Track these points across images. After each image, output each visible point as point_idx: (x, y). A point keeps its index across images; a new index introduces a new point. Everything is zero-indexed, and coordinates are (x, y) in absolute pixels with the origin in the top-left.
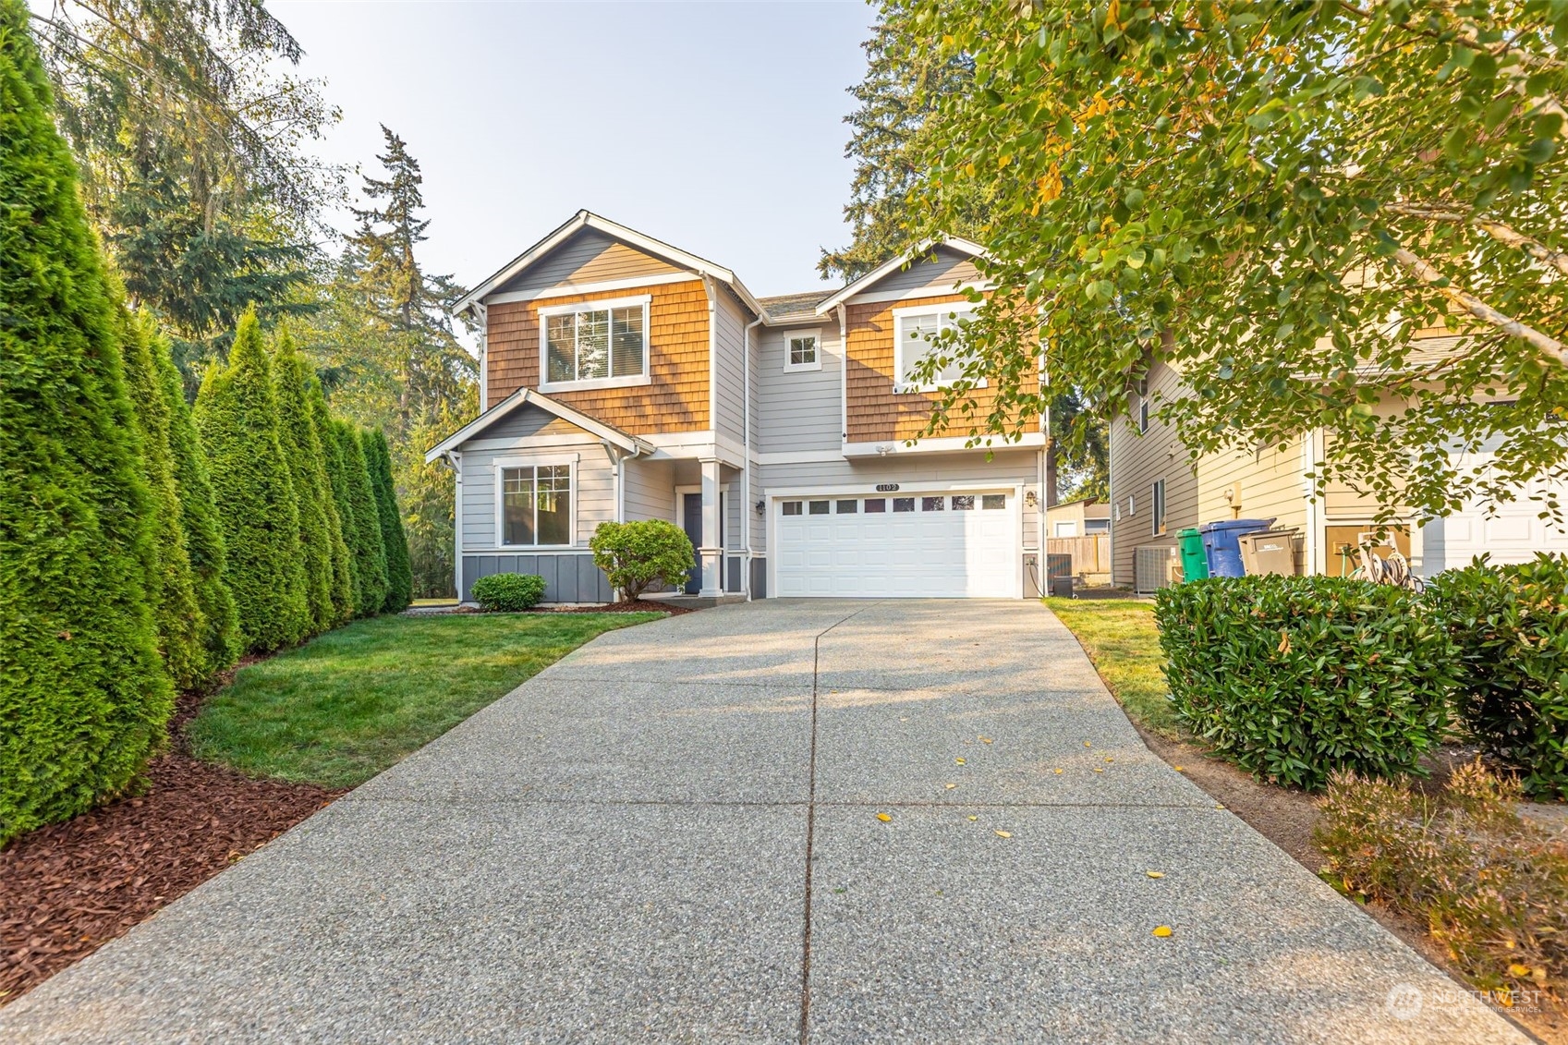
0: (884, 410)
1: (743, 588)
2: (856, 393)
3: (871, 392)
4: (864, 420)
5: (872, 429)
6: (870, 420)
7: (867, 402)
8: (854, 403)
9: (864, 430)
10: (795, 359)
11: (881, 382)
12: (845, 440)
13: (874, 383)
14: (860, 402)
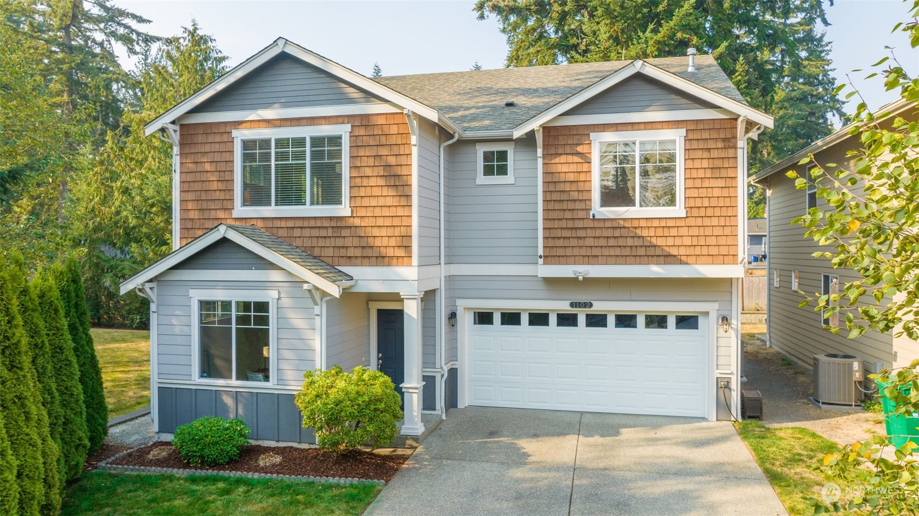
0: (581, 233)
1: (438, 407)
2: (553, 215)
3: (568, 215)
4: (561, 243)
5: (569, 252)
6: (566, 243)
7: (563, 224)
8: (550, 224)
9: (561, 252)
10: (488, 171)
11: (578, 205)
12: (541, 261)
13: (571, 206)
14: (556, 224)
